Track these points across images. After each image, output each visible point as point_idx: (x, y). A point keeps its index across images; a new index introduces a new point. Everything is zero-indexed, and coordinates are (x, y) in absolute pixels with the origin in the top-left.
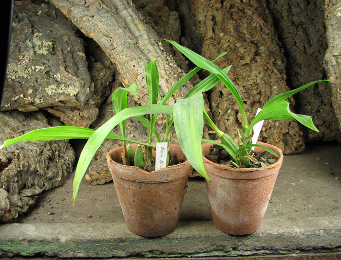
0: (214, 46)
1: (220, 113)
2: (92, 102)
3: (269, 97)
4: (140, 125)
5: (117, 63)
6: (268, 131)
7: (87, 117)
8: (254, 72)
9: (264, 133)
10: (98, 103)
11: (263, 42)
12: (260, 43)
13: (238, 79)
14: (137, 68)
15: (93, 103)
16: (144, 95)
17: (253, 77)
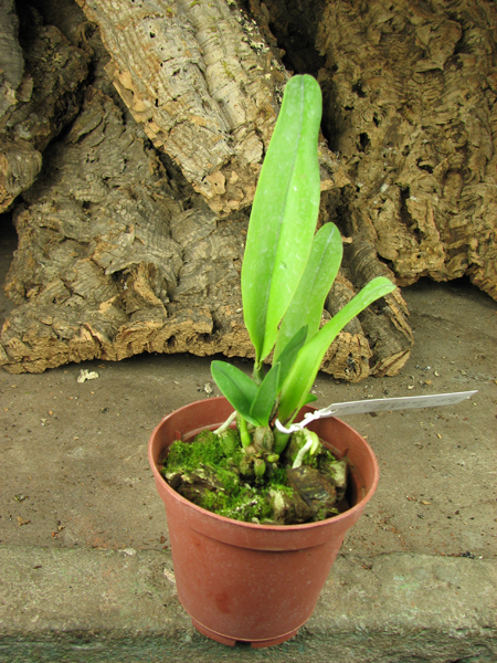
0: (351, 18)
1: (358, 189)
2: (24, 133)
3: (487, 160)
4: (156, 208)
5: (102, 23)
6: (482, 248)
7: (6, 174)
8: (454, 95)
9: (474, 254)
10: (41, 136)
11: (479, 20)
12: (472, 19)
13: (408, 106)
14: (159, 43)
15: (28, 135)
16: (177, 124)
17: (450, 105)
